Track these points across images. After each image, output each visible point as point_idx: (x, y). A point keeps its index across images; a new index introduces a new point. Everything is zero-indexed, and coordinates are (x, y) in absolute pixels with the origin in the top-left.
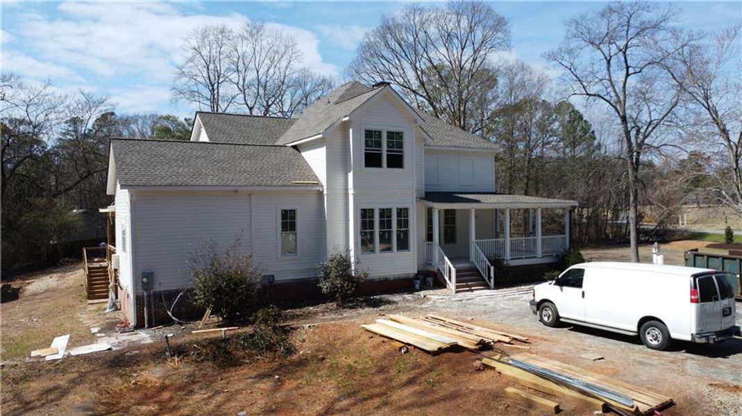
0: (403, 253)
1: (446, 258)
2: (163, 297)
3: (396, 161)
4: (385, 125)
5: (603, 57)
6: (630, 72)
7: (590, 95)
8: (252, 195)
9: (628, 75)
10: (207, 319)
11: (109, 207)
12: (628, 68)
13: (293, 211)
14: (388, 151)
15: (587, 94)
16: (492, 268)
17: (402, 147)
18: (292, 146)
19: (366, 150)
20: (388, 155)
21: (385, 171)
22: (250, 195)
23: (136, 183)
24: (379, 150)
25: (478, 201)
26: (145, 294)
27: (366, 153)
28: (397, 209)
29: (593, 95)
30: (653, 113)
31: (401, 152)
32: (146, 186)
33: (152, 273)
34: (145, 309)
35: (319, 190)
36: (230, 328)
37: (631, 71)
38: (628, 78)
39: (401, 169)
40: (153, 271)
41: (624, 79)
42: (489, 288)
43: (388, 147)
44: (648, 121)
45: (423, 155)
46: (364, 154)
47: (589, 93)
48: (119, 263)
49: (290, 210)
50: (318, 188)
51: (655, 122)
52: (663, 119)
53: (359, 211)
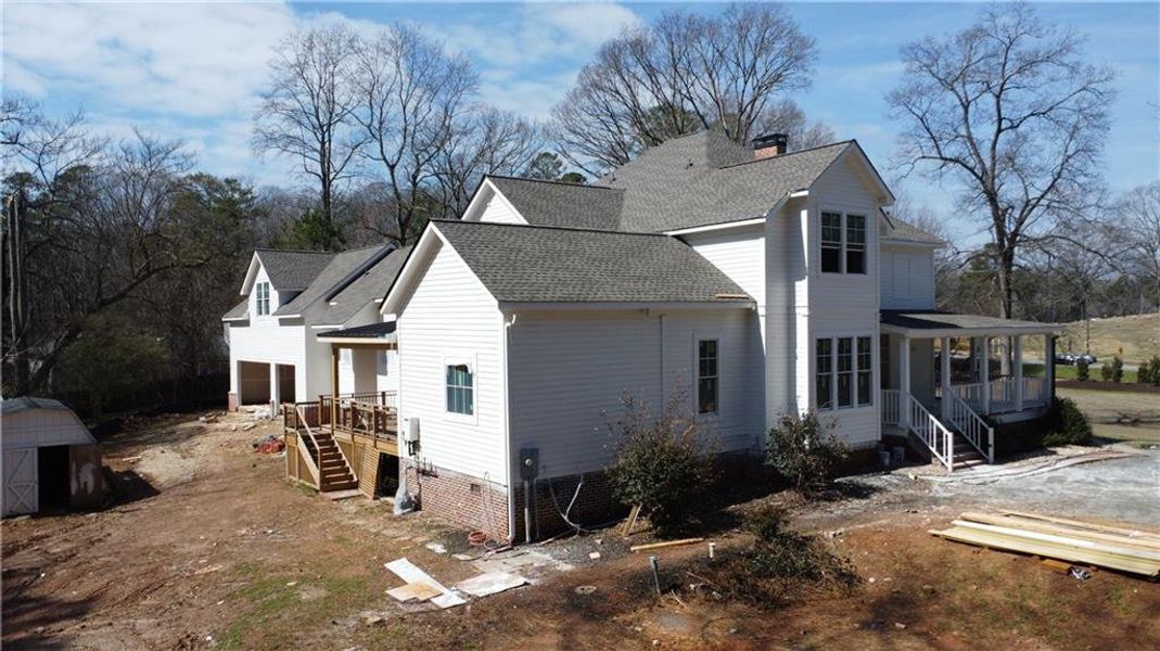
0: (866, 409)
1: (931, 417)
2: (551, 490)
3: (857, 264)
4: (845, 207)
5: (959, 103)
6: (1003, 126)
7: (946, 159)
8: (664, 318)
9: (1000, 131)
10: (634, 523)
11: (387, 335)
12: (1000, 120)
13: (714, 343)
14: (848, 246)
15: (942, 158)
16: (991, 431)
17: (863, 241)
18: (674, 236)
19: (823, 244)
20: (848, 252)
21: (843, 277)
22: (661, 317)
23: (518, 297)
24: (837, 245)
25: (955, 326)
26: (526, 484)
27: (823, 250)
28: (859, 338)
29: (951, 160)
30: (1031, 189)
31: (861, 247)
32: (532, 302)
33: (537, 450)
34: (526, 510)
35: (750, 309)
36: (691, 540)
37: (1005, 124)
38: (1001, 134)
39: (862, 276)
40: (537, 447)
41: (993, 137)
42: (987, 462)
43: (849, 240)
44: (1025, 200)
45: (879, 253)
46: (820, 251)
47: (943, 156)
48: (419, 430)
49: (710, 342)
50: (749, 306)
51: (1034, 202)
52: (1042, 197)
53: (815, 342)
